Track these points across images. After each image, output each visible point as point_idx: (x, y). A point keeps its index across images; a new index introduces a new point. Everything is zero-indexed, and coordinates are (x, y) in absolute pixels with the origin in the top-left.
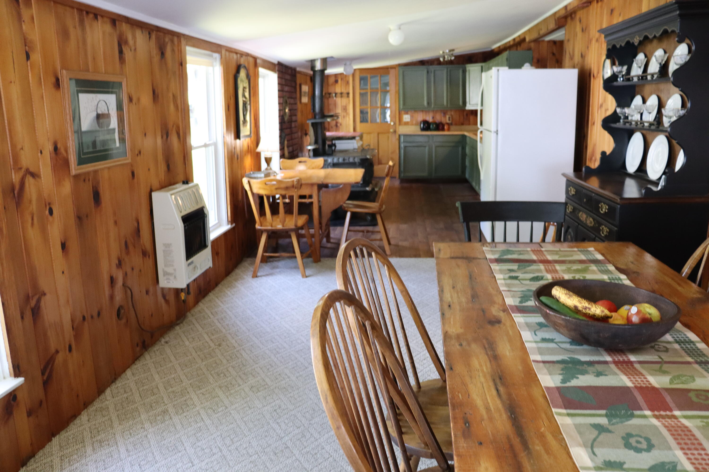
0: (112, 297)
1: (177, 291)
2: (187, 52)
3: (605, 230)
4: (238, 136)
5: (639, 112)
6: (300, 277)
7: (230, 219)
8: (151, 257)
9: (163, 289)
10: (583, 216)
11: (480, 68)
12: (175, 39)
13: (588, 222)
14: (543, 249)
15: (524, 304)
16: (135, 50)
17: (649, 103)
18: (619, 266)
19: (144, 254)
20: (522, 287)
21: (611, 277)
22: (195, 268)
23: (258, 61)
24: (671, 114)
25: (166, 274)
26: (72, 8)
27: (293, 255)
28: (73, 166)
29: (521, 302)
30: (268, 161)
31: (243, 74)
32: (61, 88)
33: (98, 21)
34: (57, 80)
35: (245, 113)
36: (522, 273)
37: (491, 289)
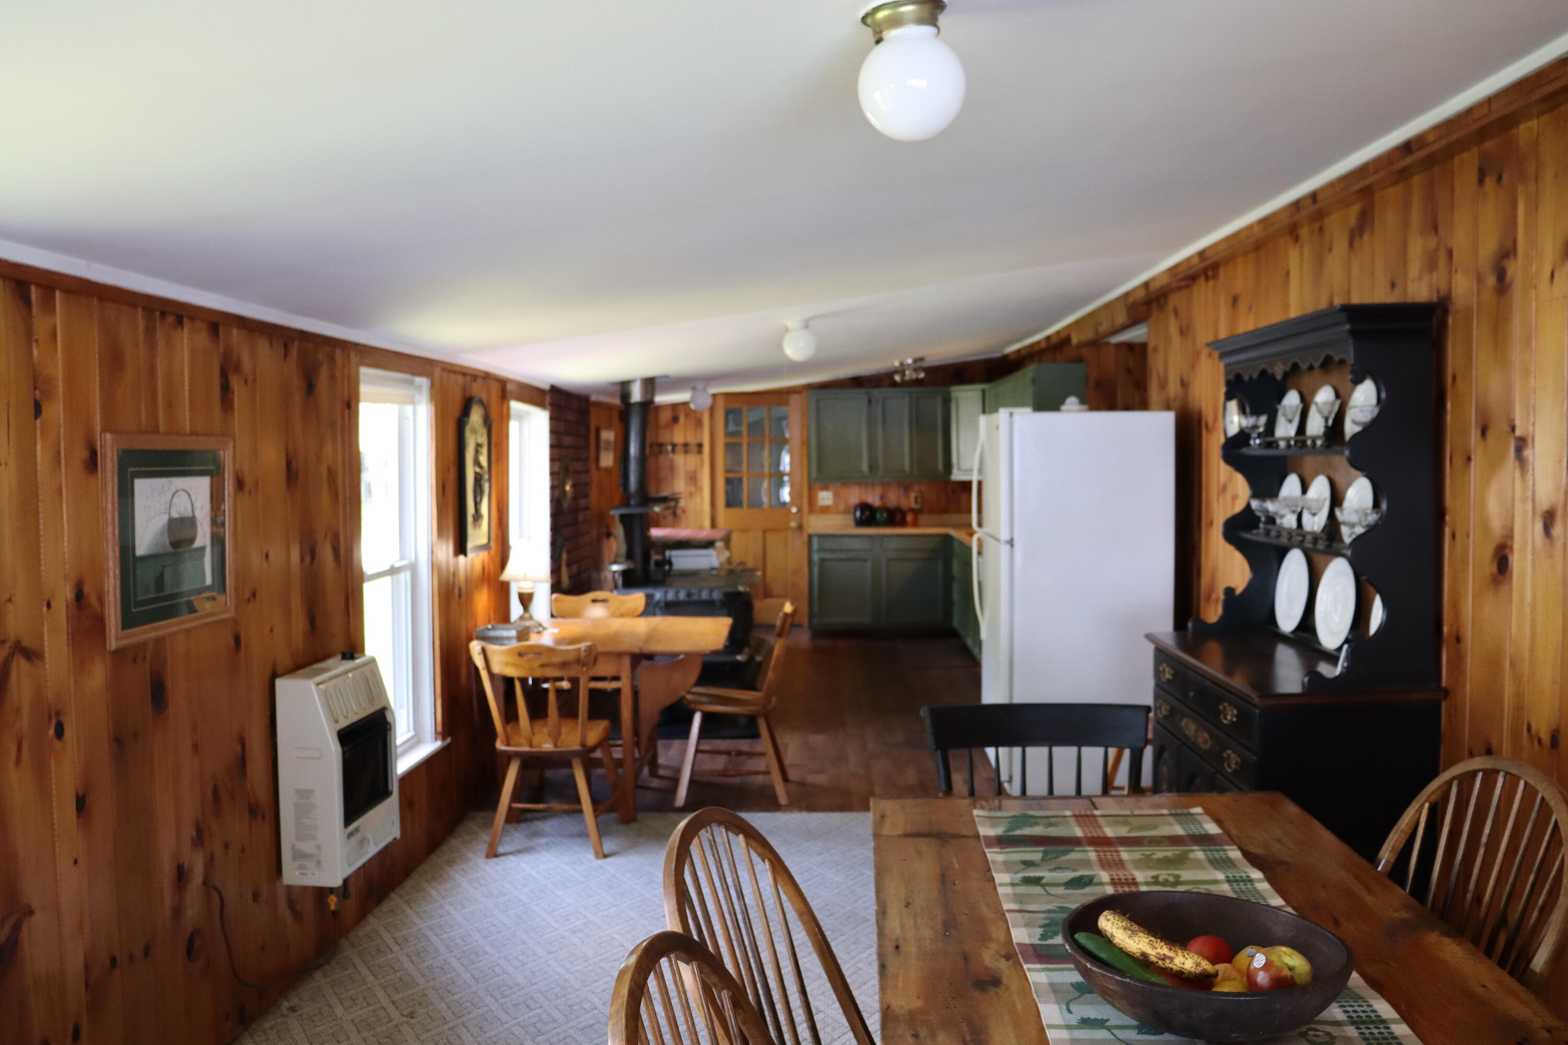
0: (178, 911)
1: (321, 893)
2: (362, 377)
3: (1233, 760)
4: (461, 548)
5: (1294, 512)
6: (590, 856)
7: (440, 729)
8: (267, 818)
9: (289, 888)
10: (1189, 727)
11: (980, 393)
12: (338, 352)
13: (1200, 740)
14: (1097, 813)
15: (1050, 942)
16: (255, 381)
17: (1312, 492)
18: (1252, 849)
19: (254, 811)
20: (1048, 903)
21: (1230, 875)
22: (362, 842)
23: (509, 387)
24: (1354, 518)
25: (298, 855)
26: (134, 306)
27: (576, 807)
28: (113, 631)
29: (1044, 937)
30: (526, 599)
31: (476, 417)
32: (99, 470)
33: (182, 327)
34: (93, 453)
35: (478, 499)
36: (1051, 870)
37: (984, 908)
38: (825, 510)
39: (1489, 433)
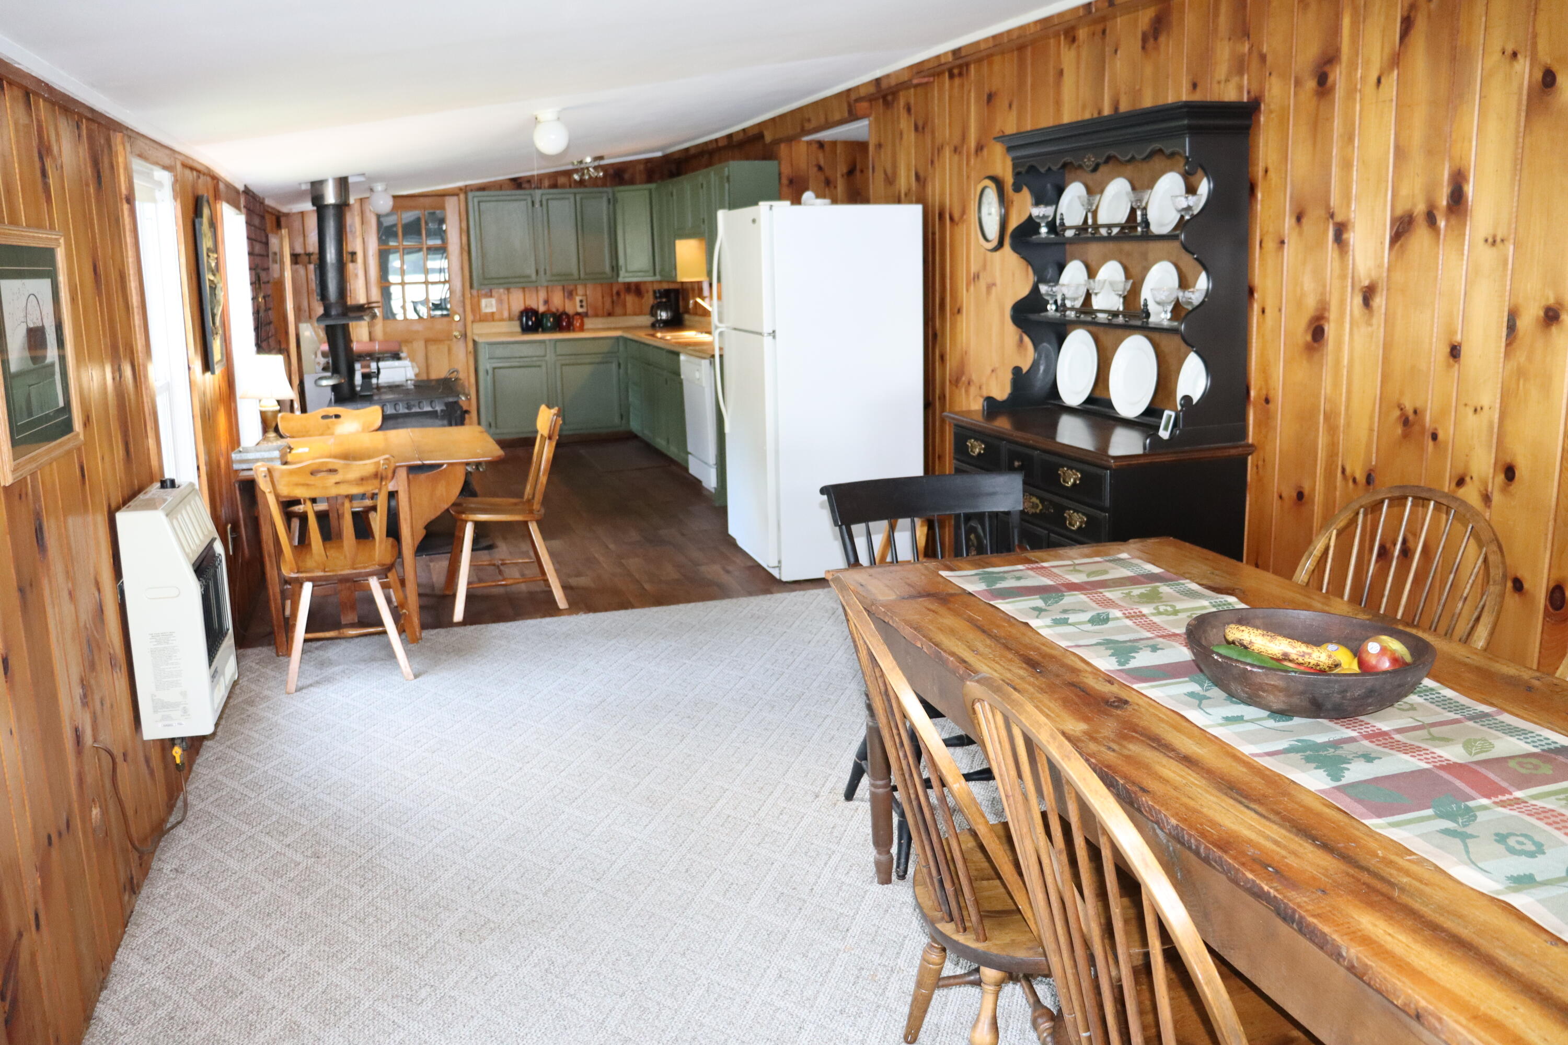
0: (81, 779)
1: (163, 745)
2: (134, 169)
3: (1076, 518)
4: (207, 365)
8: (123, 669)
9: (148, 743)
14: (1044, 565)
17: (1103, 275)
19: (113, 662)
20: (1093, 637)
21: (1212, 601)
22: (217, 684)
23: (219, 186)
25: (160, 706)
27: (378, 629)
28: (8, 463)
29: (1120, 663)
31: (205, 218)
35: (215, 311)
36: (1064, 613)
37: (1043, 648)
38: (491, 317)
39: (1304, 220)
